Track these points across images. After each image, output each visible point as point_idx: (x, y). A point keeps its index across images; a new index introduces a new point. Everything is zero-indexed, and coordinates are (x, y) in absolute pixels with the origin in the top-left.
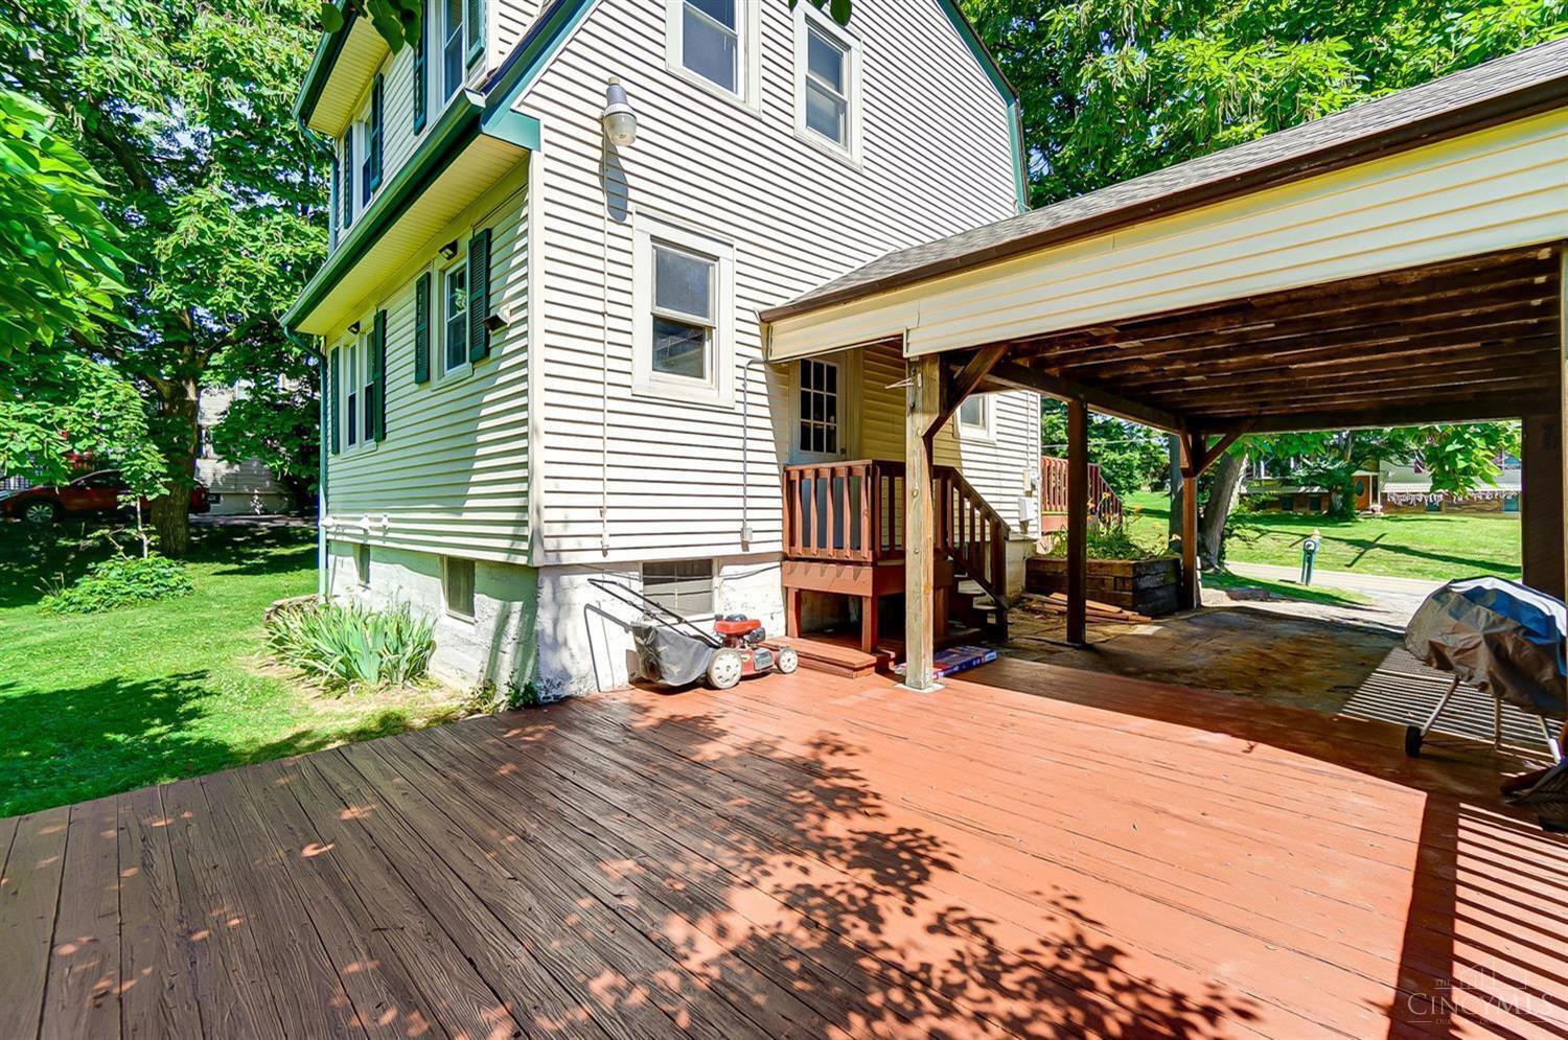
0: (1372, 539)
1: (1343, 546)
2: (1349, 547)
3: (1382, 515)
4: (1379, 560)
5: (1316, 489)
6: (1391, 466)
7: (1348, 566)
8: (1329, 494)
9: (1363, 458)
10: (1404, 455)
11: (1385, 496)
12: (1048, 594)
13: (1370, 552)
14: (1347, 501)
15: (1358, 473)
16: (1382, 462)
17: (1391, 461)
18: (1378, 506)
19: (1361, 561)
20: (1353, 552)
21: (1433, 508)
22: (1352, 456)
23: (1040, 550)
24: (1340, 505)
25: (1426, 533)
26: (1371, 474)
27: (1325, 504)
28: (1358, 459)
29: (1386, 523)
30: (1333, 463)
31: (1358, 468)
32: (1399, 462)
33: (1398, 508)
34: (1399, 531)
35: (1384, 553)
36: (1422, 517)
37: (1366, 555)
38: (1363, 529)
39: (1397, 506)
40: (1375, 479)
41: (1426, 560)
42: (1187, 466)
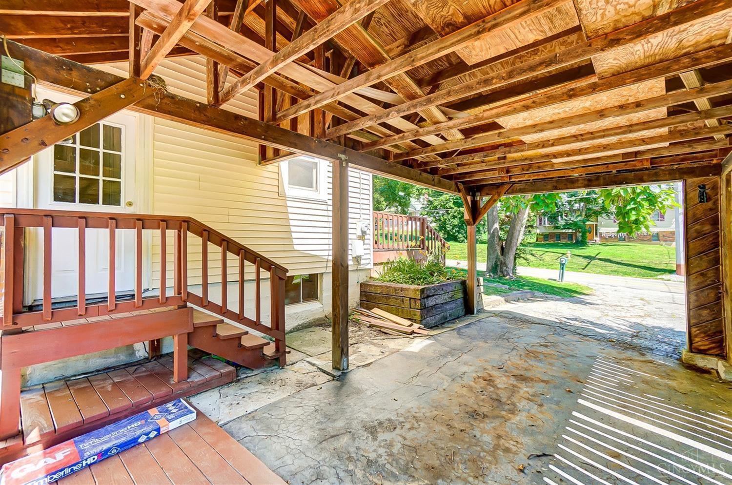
0: (594, 255)
1: (581, 259)
2: (583, 260)
3: (600, 243)
4: (598, 266)
5: (570, 231)
6: (602, 219)
7: (583, 269)
8: (576, 233)
9: (590, 216)
10: (608, 213)
11: (600, 234)
12: (370, 309)
13: (593, 262)
14: (583, 236)
15: (588, 223)
16: (599, 217)
17: (602, 217)
18: (597, 239)
19: (589, 266)
20: (585, 262)
21: (622, 239)
22: (585, 215)
23: (375, 275)
24: (580, 238)
25: (619, 252)
26: (595, 223)
27: (574, 238)
28: (588, 216)
29: (601, 247)
30: (576, 218)
31: (588, 220)
32: (606, 217)
33: (607, 240)
34: (606, 251)
35: (599, 262)
36: (617, 244)
37: (591, 264)
38: (590, 251)
39: (606, 239)
40: (596, 226)
41: (619, 266)
42: (468, 218)
